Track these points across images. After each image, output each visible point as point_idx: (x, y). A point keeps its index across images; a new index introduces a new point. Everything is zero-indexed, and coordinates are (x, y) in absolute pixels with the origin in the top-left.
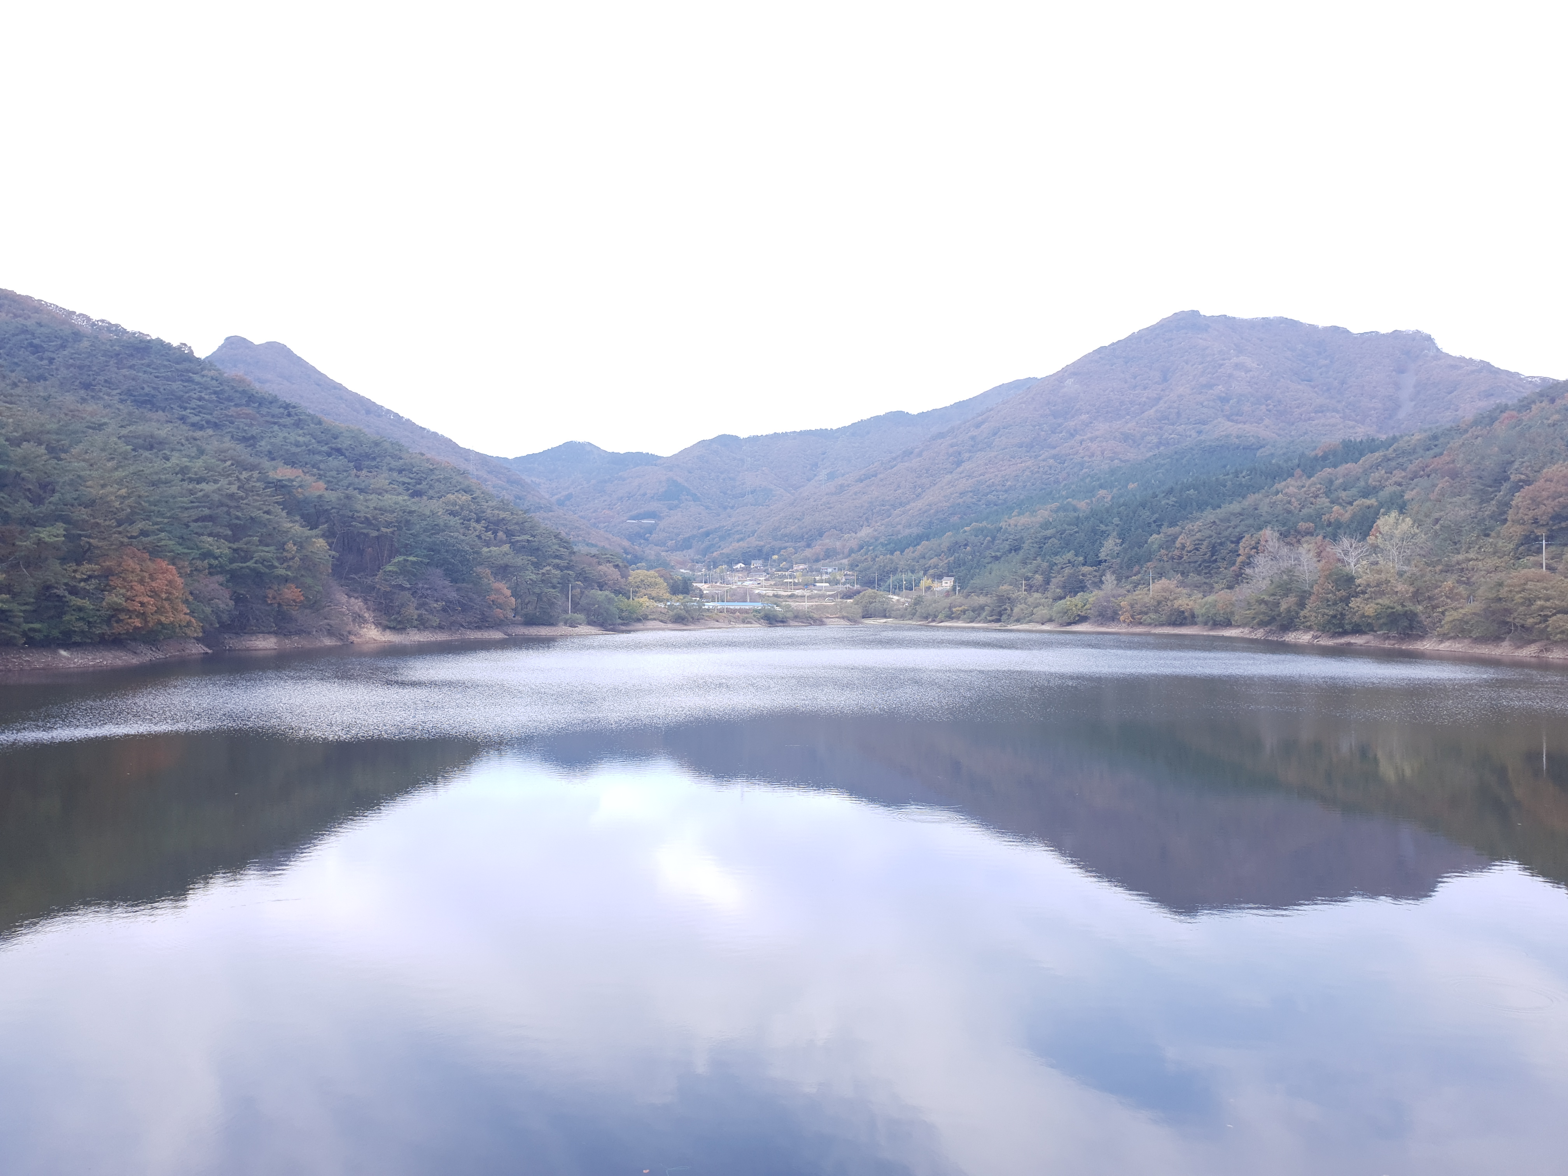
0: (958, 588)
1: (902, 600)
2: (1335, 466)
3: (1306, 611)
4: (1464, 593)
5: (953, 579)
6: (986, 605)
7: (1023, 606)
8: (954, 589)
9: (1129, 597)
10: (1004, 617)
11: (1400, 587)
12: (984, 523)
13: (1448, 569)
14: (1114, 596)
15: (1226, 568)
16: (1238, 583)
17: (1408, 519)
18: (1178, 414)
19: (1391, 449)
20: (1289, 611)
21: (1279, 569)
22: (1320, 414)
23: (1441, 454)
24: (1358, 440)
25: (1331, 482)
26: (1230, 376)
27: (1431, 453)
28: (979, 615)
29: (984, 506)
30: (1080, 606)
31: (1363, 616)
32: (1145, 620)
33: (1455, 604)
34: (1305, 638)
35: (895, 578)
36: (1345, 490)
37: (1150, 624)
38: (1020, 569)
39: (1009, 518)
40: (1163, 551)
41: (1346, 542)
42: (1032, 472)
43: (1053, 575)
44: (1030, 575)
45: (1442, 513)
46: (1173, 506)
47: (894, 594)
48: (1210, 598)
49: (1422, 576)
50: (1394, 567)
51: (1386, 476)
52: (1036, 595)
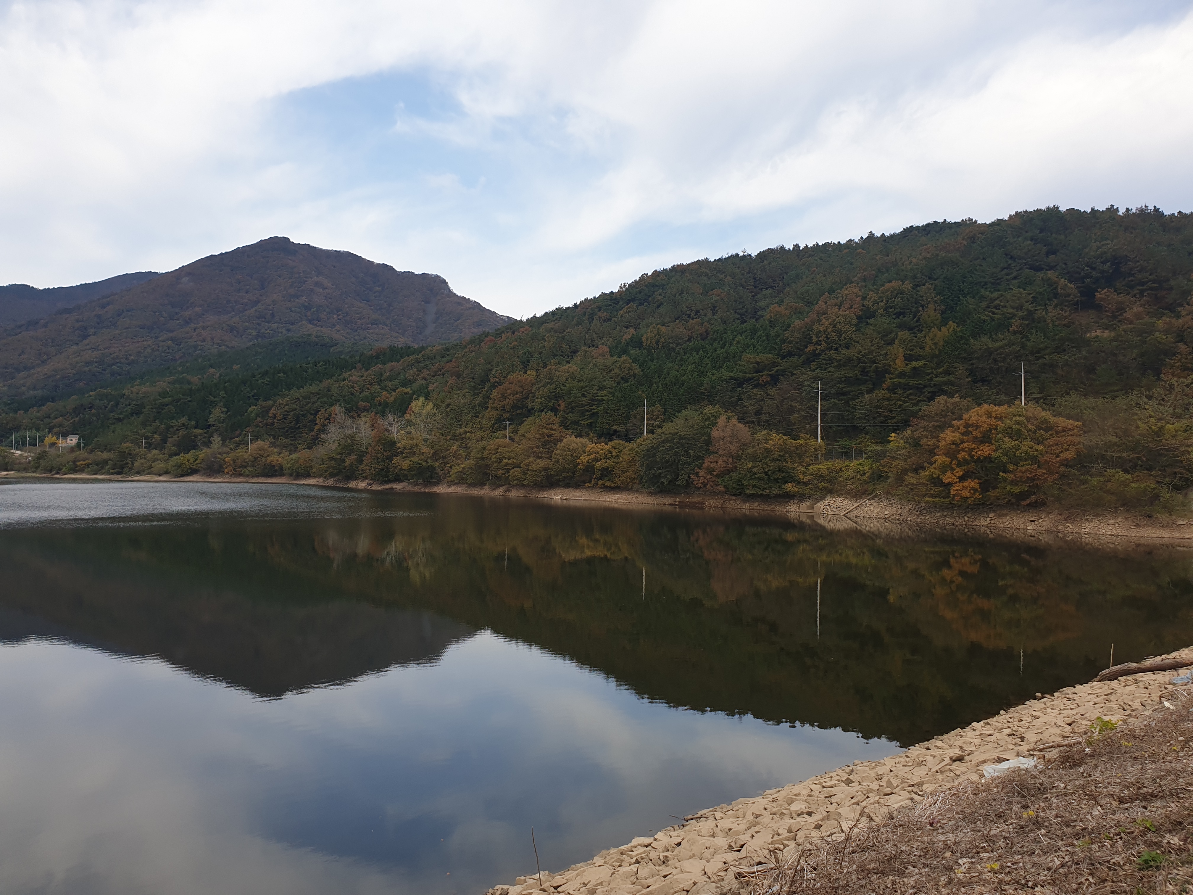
0: (82, 445)
1: (26, 454)
2: (384, 364)
3: (363, 466)
4: (464, 455)
5: (78, 436)
6: (110, 460)
7: (143, 461)
8: (78, 445)
9: (232, 454)
10: (126, 470)
11: (425, 450)
12: (109, 390)
13: (454, 438)
14: (220, 454)
15: (307, 434)
16: (315, 445)
17: (430, 403)
18: (273, 315)
19: (420, 355)
20: (351, 465)
21: (345, 435)
22: (375, 326)
23: (451, 361)
24: (400, 346)
25: (381, 375)
26: (312, 290)
27: (445, 359)
28: (102, 467)
29: (109, 375)
30: (191, 461)
31: (401, 469)
32: (244, 472)
33: (459, 461)
34: (362, 485)
35: (18, 435)
36: (390, 381)
37: (248, 476)
38: (141, 430)
39: (131, 387)
40: (259, 419)
41: (391, 418)
42: (153, 350)
43: (169, 435)
44: (149, 434)
45: (451, 401)
46: (267, 384)
47: (17, 449)
48: (295, 456)
49: (439, 442)
50: (421, 436)
51: (417, 373)
52: (155, 452)
